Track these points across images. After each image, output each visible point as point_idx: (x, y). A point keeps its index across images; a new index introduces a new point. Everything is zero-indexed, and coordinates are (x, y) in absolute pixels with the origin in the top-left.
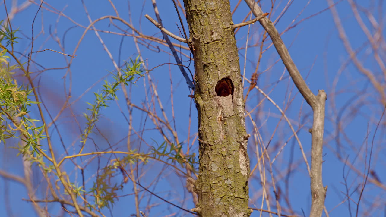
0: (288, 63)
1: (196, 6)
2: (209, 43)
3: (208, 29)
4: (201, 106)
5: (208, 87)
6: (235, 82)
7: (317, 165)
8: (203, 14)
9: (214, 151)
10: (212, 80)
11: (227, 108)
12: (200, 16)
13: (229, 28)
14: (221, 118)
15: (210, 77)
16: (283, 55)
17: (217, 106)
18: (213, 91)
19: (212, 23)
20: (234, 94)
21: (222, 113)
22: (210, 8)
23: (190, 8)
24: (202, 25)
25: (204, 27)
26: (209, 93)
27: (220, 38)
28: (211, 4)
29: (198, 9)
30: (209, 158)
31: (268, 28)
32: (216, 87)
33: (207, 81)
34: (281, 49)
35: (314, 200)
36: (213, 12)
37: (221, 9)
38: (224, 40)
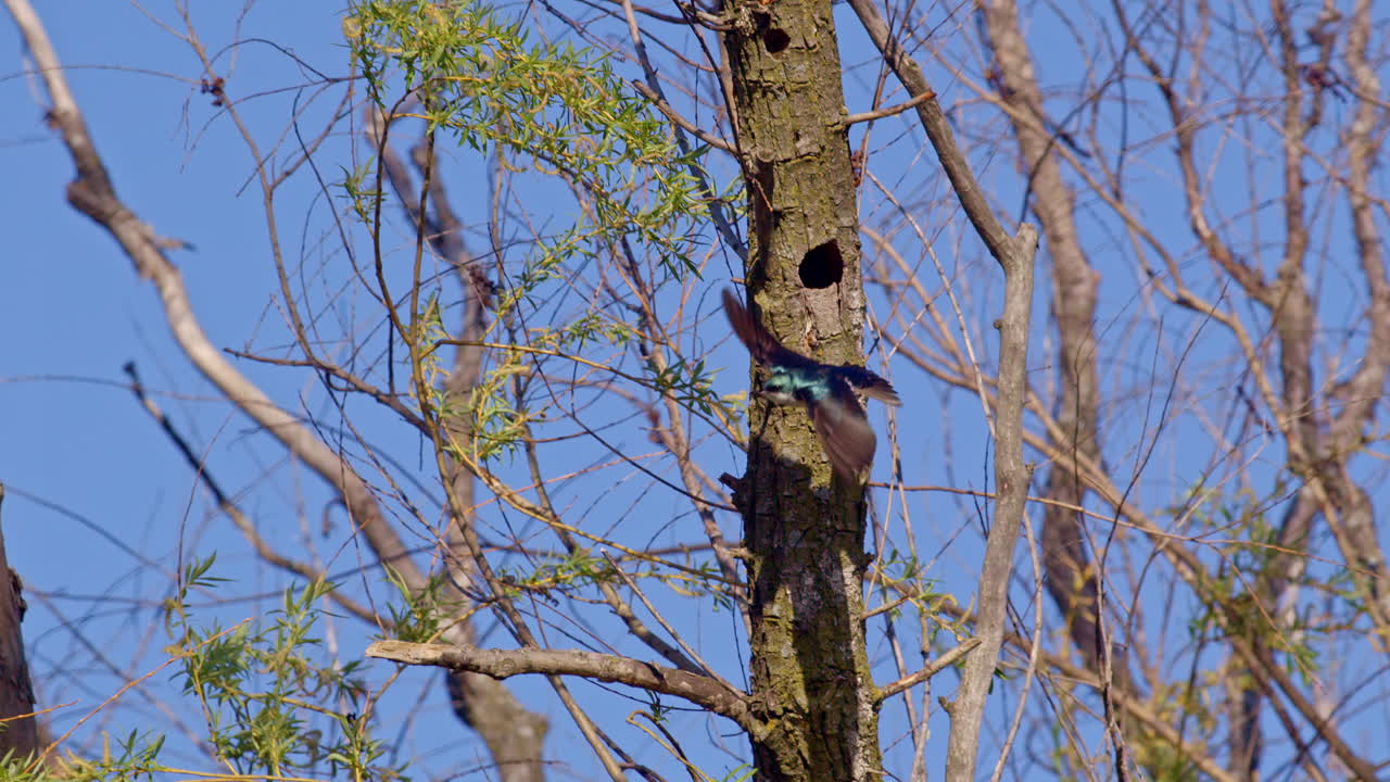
0: (953, 162)
1: (761, 72)
2: (789, 160)
3: (789, 127)
4: (763, 311)
5: (783, 264)
6: (847, 253)
7: (1012, 412)
8: (778, 92)
9: (789, 418)
10: (793, 247)
11: (824, 316)
12: (770, 95)
13: (838, 123)
14: (810, 339)
15: (787, 240)
16: (940, 143)
17: (801, 312)
18: (794, 275)
19: (798, 114)
20: (843, 283)
21: (813, 327)
22: (795, 77)
23: (744, 73)
24: (774, 117)
25: (777, 122)
26: (785, 280)
27: (816, 149)
28: (799, 68)
29: (766, 78)
30: (777, 432)
31: (907, 79)
32: (800, 266)
33: (780, 249)
34: (937, 128)
35: (1003, 496)
36: (803, 88)
37: (820, 79)
38: (826, 153)
